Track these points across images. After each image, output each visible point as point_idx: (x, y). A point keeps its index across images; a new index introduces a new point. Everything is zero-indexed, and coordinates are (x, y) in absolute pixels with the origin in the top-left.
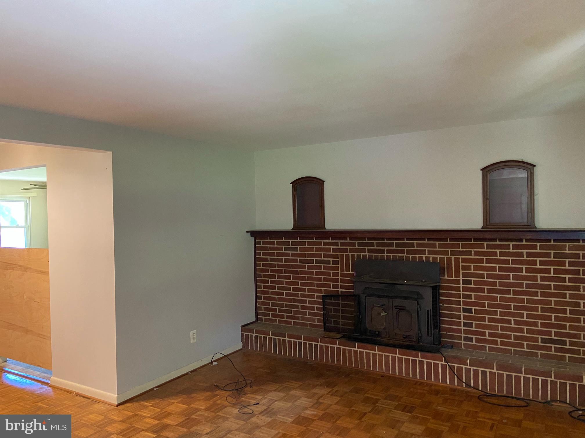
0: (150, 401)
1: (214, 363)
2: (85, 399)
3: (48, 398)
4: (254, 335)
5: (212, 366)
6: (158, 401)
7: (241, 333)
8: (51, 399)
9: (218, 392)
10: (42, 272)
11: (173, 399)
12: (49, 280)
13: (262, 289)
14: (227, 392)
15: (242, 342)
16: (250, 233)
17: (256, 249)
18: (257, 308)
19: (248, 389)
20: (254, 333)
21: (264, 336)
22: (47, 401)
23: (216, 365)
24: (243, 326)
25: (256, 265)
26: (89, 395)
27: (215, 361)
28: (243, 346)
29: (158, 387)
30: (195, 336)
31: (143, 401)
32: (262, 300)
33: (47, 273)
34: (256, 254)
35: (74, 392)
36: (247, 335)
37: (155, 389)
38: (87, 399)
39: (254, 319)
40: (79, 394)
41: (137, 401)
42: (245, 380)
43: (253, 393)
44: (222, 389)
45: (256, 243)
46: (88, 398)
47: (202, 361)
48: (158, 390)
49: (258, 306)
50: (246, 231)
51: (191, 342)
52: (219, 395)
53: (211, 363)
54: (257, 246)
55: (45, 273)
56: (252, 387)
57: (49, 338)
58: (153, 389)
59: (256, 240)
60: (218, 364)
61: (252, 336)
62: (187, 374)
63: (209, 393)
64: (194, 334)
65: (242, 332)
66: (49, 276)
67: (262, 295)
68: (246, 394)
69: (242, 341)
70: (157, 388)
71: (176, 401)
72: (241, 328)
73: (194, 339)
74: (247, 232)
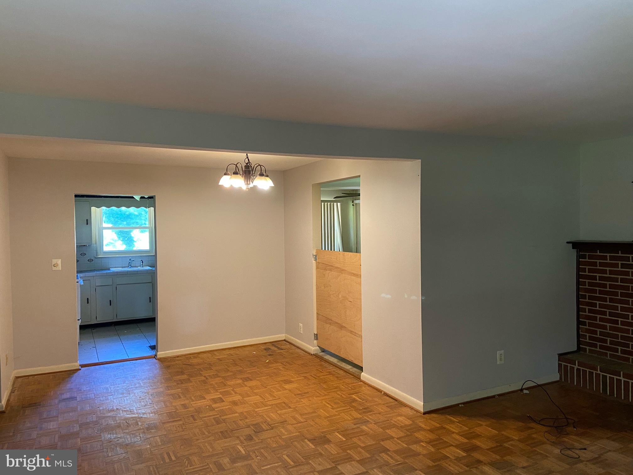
0: (456, 416)
1: (525, 391)
2: (393, 400)
3: (360, 392)
4: (576, 367)
5: (522, 393)
6: (464, 419)
7: (558, 363)
8: (363, 394)
9: (533, 425)
10: (354, 275)
11: (481, 421)
12: (361, 282)
13: (587, 314)
14: (544, 427)
15: (558, 374)
16: (571, 244)
17: (579, 263)
18: (579, 336)
19: (570, 429)
20: (575, 365)
21: (590, 370)
22: (360, 395)
23: (527, 394)
24: (560, 355)
25: (578, 283)
26: (396, 397)
27: (526, 389)
28: (561, 378)
29: (463, 403)
30: (503, 357)
31: (449, 415)
32: (587, 327)
33: (359, 276)
34: (578, 270)
35: (382, 391)
36: (566, 367)
37: (460, 406)
38: (394, 401)
39: (575, 348)
40: (387, 394)
41: (442, 414)
42: (566, 418)
43: (577, 435)
44: (538, 422)
45: (579, 257)
46: (396, 400)
47: (510, 386)
48: (463, 407)
49: (581, 333)
50: (566, 242)
51: (498, 363)
52: (534, 429)
53: (522, 390)
54: (580, 260)
55: (357, 275)
56: (575, 428)
57: (361, 336)
58: (458, 405)
59: (580, 253)
60: (529, 394)
61: (572, 368)
62: (493, 397)
63: (521, 424)
64: (501, 354)
65: (559, 361)
66: (361, 278)
67: (587, 321)
68: (568, 434)
69: (558, 372)
70: (463, 405)
71: (484, 424)
72: (558, 356)
73: (501, 359)
74: (568, 243)
